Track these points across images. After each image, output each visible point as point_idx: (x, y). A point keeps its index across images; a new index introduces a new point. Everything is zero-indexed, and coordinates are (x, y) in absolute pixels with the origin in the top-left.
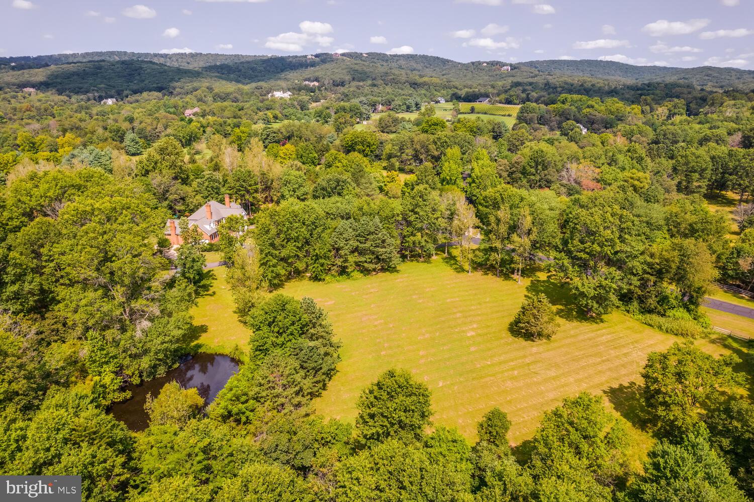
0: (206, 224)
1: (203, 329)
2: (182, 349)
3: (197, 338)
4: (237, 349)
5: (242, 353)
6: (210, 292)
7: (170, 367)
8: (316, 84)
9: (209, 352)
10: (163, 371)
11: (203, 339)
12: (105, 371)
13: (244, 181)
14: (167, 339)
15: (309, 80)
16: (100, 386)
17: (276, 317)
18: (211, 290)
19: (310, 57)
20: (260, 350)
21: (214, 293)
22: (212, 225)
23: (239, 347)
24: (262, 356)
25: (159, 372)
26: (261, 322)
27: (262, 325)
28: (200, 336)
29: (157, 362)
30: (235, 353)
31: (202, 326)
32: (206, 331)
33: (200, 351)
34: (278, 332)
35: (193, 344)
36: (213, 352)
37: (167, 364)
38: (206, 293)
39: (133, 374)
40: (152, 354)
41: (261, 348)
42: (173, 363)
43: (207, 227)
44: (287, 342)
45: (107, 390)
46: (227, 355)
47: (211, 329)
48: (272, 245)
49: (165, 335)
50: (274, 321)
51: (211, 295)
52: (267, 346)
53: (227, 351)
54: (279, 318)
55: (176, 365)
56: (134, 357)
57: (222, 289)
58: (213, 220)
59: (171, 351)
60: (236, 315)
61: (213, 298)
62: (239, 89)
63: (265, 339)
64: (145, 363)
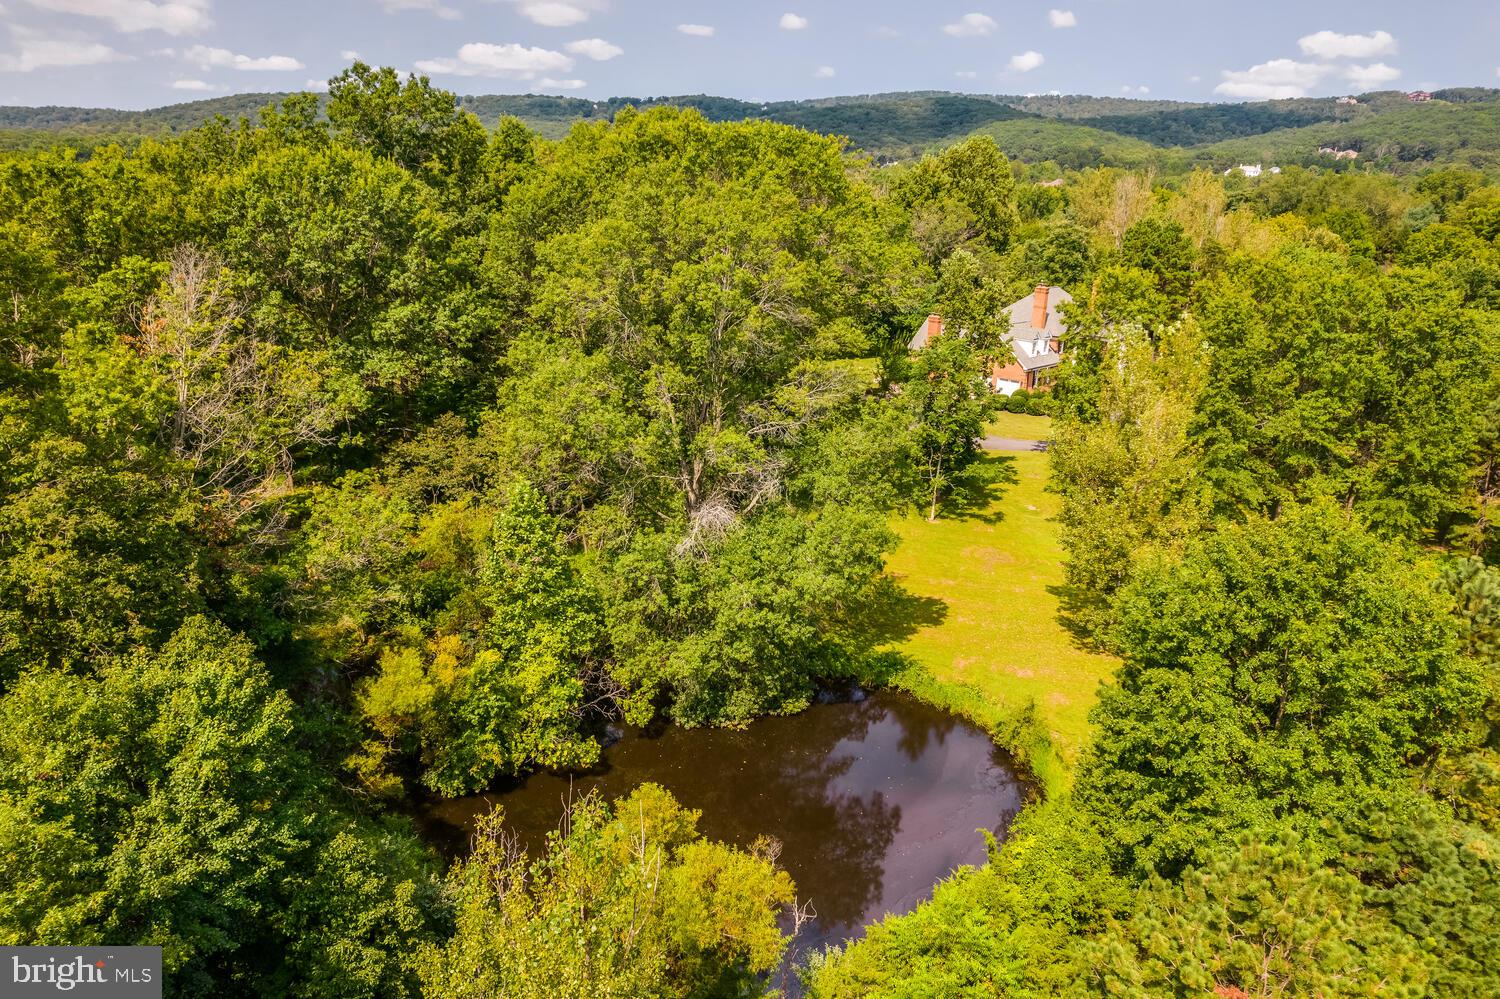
0: (1025, 339)
1: (931, 612)
2: (836, 656)
3: (901, 634)
4: (1028, 721)
5: (1045, 742)
6: (988, 512)
7: (774, 703)
8: (1353, 154)
9: (923, 694)
10: (742, 710)
11: (918, 645)
12: (537, 641)
13: (1157, 253)
14: (783, 594)
15: (1333, 145)
16: (494, 690)
17: (1281, 624)
18: (994, 507)
19: (1345, 100)
20: (1145, 768)
21: (999, 517)
22: (1041, 344)
23: (1037, 715)
24: (1150, 803)
25: (730, 709)
26: (1196, 628)
27: (1196, 643)
28: (914, 631)
29: (733, 673)
30: (1015, 734)
31: (931, 602)
32: (936, 622)
33: (893, 681)
34: (1271, 710)
35: (880, 649)
36: (938, 702)
37: (764, 689)
38: (975, 510)
39: (636, 685)
40: (718, 634)
41: (1160, 762)
42: (787, 694)
43: (1026, 347)
44: (1320, 777)
45: (523, 714)
46: (983, 730)
47: (953, 621)
48: (1243, 388)
49: (780, 582)
50: (1263, 643)
51: (987, 520)
52: (1199, 763)
53: (988, 714)
54: (1302, 632)
55: (796, 705)
56: (658, 625)
57: (1025, 511)
58: (1045, 333)
59: (781, 646)
60: (1055, 602)
61: (990, 529)
62: (1158, 157)
63: (1193, 725)
64: (685, 659)
